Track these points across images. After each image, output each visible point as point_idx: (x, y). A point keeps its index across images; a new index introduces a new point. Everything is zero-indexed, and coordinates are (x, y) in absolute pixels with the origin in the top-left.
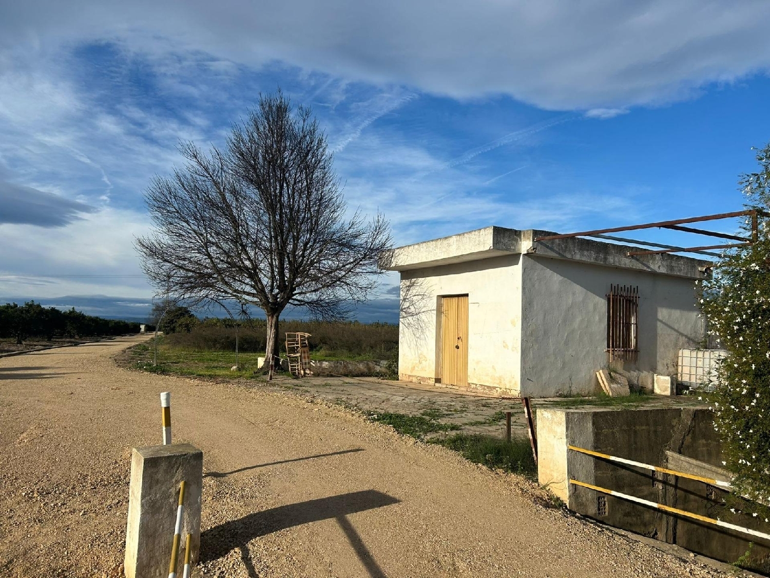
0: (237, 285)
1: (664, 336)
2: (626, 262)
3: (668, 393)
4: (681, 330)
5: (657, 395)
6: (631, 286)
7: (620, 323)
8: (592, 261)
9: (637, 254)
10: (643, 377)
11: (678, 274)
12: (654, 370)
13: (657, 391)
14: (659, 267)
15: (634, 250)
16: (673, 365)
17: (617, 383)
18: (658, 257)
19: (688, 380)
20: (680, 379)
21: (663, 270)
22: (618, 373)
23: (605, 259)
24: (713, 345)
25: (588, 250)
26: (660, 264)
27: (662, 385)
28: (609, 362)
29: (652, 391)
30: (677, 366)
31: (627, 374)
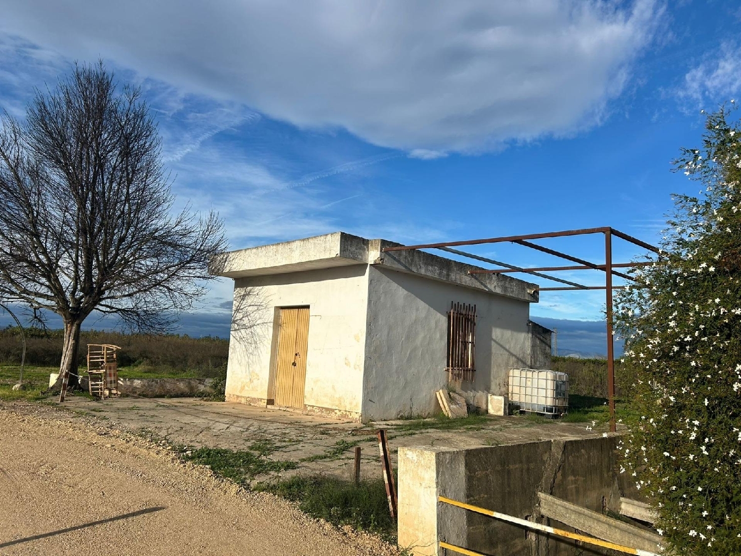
0: (31, 286)
1: (498, 356)
2: (467, 280)
3: (501, 413)
4: (512, 351)
5: (491, 416)
6: (470, 305)
7: (459, 341)
8: (436, 276)
9: (478, 273)
10: (477, 397)
11: (511, 295)
12: (488, 389)
13: (491, 411)
14: (495, 287)
15: (473, 268)
16: (504, 385)
17: (456, 404)
18: (494, 277)
19: (517, 400)
20: (510, 399)
21: (498, 291)
22: (457, 393)
23: (448, 275)
24: (537, 365)
25: (432, 266)
26: (495, 284)
27: (495, 406)
28: (448, 381)
29: (487, 411)
30: (508, 385)
31: (465, 394)
